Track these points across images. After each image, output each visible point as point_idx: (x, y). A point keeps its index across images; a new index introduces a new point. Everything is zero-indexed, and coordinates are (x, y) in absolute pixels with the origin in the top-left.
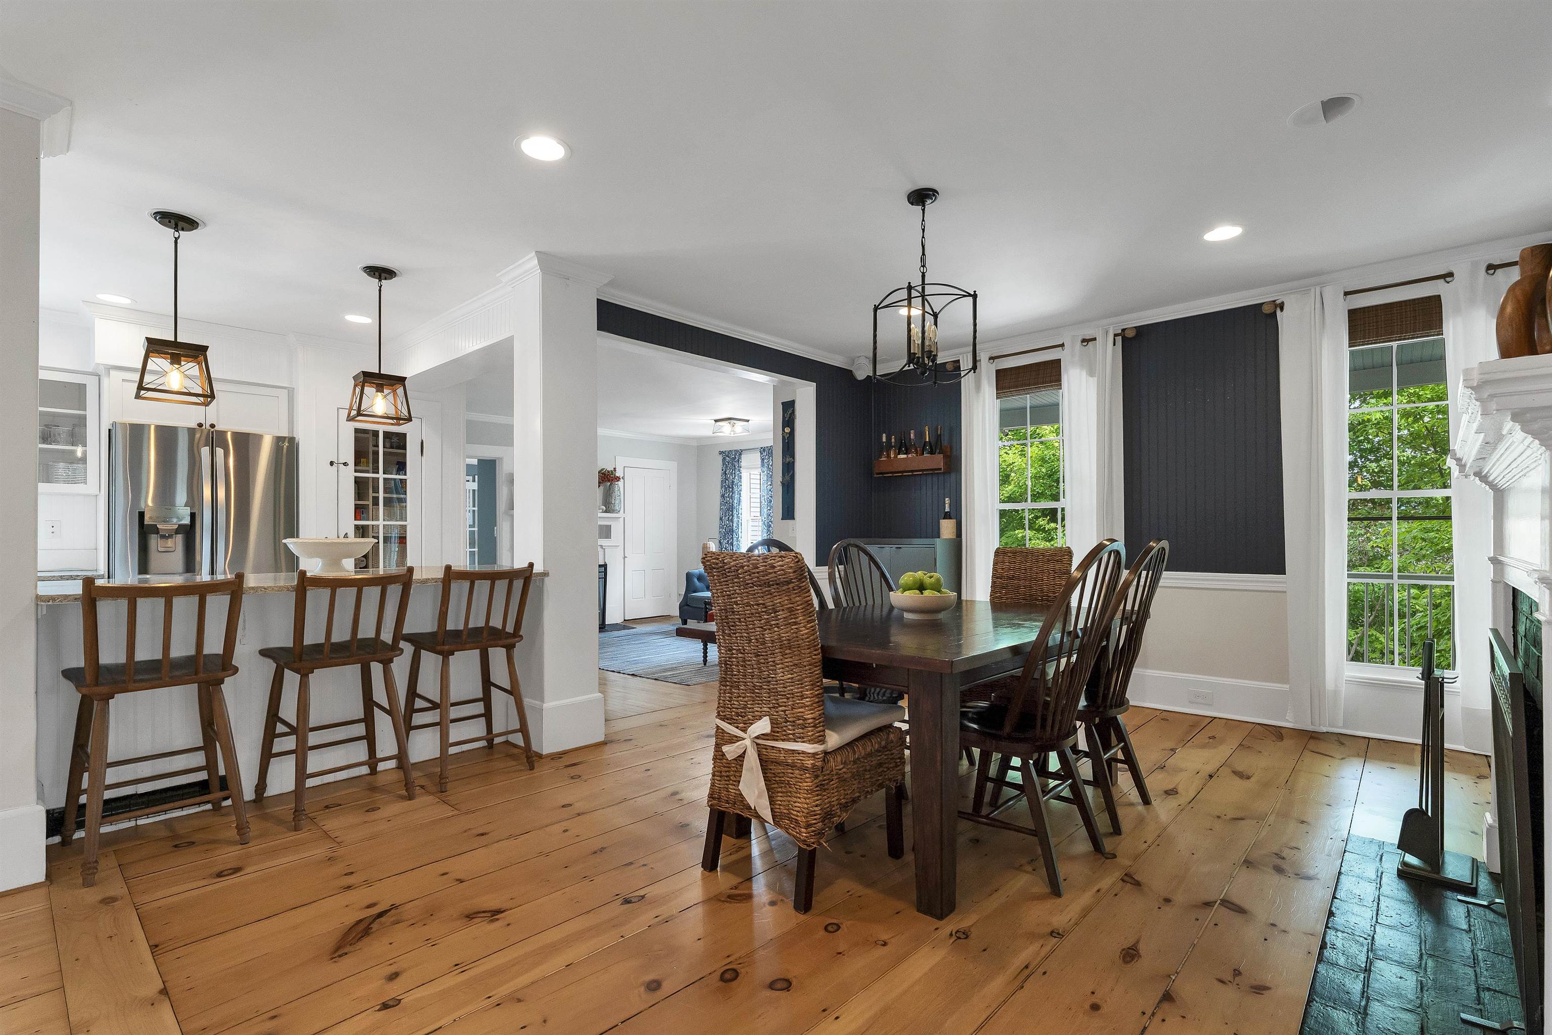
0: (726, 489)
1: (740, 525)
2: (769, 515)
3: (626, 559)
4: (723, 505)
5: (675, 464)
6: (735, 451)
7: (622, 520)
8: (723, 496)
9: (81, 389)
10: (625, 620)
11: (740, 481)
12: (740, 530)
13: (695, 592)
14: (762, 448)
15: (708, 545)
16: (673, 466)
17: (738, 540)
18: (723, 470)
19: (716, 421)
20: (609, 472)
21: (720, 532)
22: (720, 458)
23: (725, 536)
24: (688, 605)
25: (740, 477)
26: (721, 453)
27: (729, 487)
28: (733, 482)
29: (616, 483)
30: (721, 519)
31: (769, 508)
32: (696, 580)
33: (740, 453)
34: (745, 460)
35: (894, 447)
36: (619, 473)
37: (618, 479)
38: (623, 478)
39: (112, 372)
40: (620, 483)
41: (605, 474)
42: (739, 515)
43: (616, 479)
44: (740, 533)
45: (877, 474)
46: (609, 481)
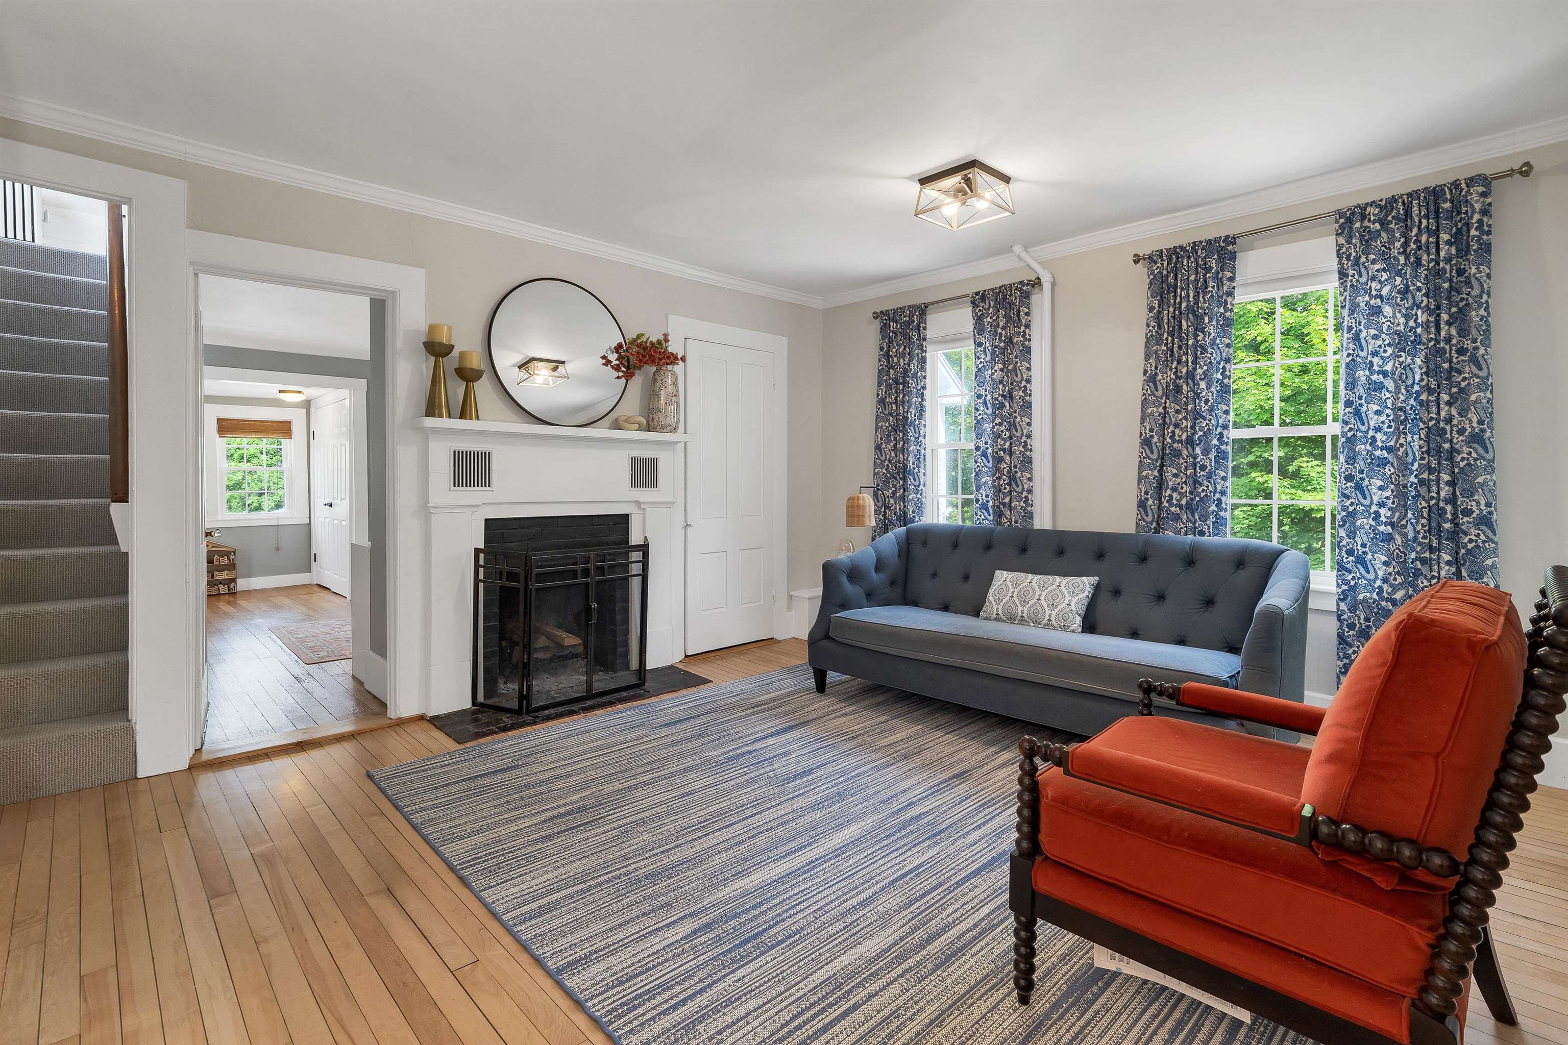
0: (889, 387)
1: (921, 460)
2: (999, 436)
3: (689, 529)
4: (882, 420)
5: (784, 340)
6: (910, 307)
7: (681, 447)
8: (882, 402)
10: (686, 656)
11: (923, 369)
12: (922, 470)
13: (844, 606)
14: (977, 293)
15: (861, 502)
16: (780, 344)
17: (917, 491)
18: (882, 349)
20: (652, 344)
21: (875, 474)
22: (877, 325)
23: (887, 482)
24: (828, 637)
25: (923, 361)
26: (876, 316)
27: (897, 382)
28: (906, 372)
29: (670, 367)
30: (878, 448)
31: (998, 421)
32: (844, 579)
33: (922, 310)
34: (936, 324)
36: (674, 347)
37: (673, 359)
38: (683, 359)
40: (678, 368)
41: (645, 348)
42: (921, 438)
43: (669, 358)
44: (921, 476)
46: (653, 362)
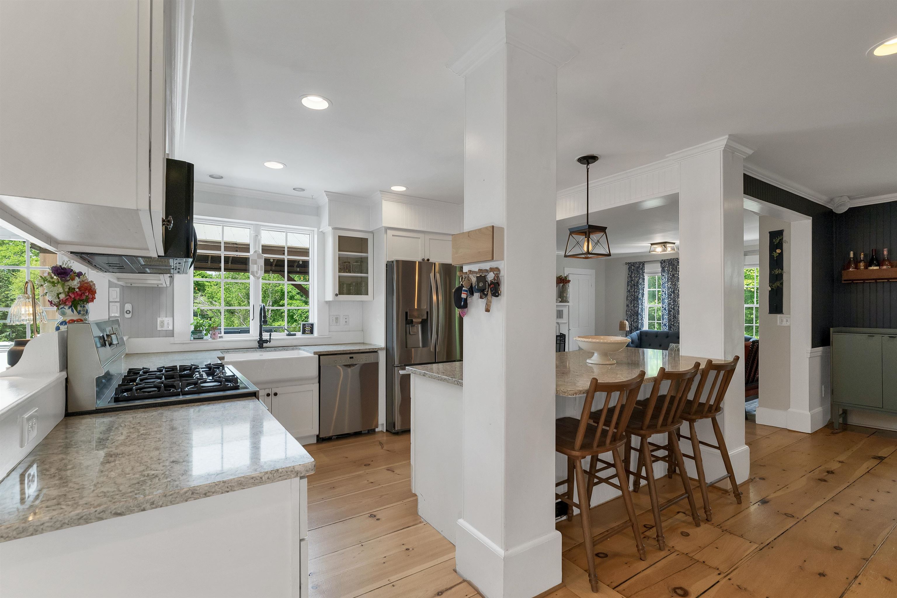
0: (631, 287)
1: (643, 310)
2: (670, 304)
3: (570, 331)
4: (629, 297)
6: (639, 262)
7: (568, 307)
8: (629, 291)
9: (364, 241)
12: (643, 313)
14: (662, 260)
16: (593, 272)
17: (642, 320)
18: (629, 275)
19: (652, 244)
20: (564, 277)
21: (626, 314)
22: (627, 267)
23: (631, 317)
25: (644, 279)
26: (627, 264)
27: (634, 285)
28: (637, 282)
29: (568, 284)
30: (628, 305)
31: (669, 299)
33: (643, 264)
34: (648, 268)
35: (863, 260)
36: (569, 278)
38: (572, 281)
39: (388, 231)
40: (570, 284)
41: (561, 279)
42: (643, 303)
43: (568, 282)
44: (643, 315)
45: (845, 281)
46: (563, 283)
